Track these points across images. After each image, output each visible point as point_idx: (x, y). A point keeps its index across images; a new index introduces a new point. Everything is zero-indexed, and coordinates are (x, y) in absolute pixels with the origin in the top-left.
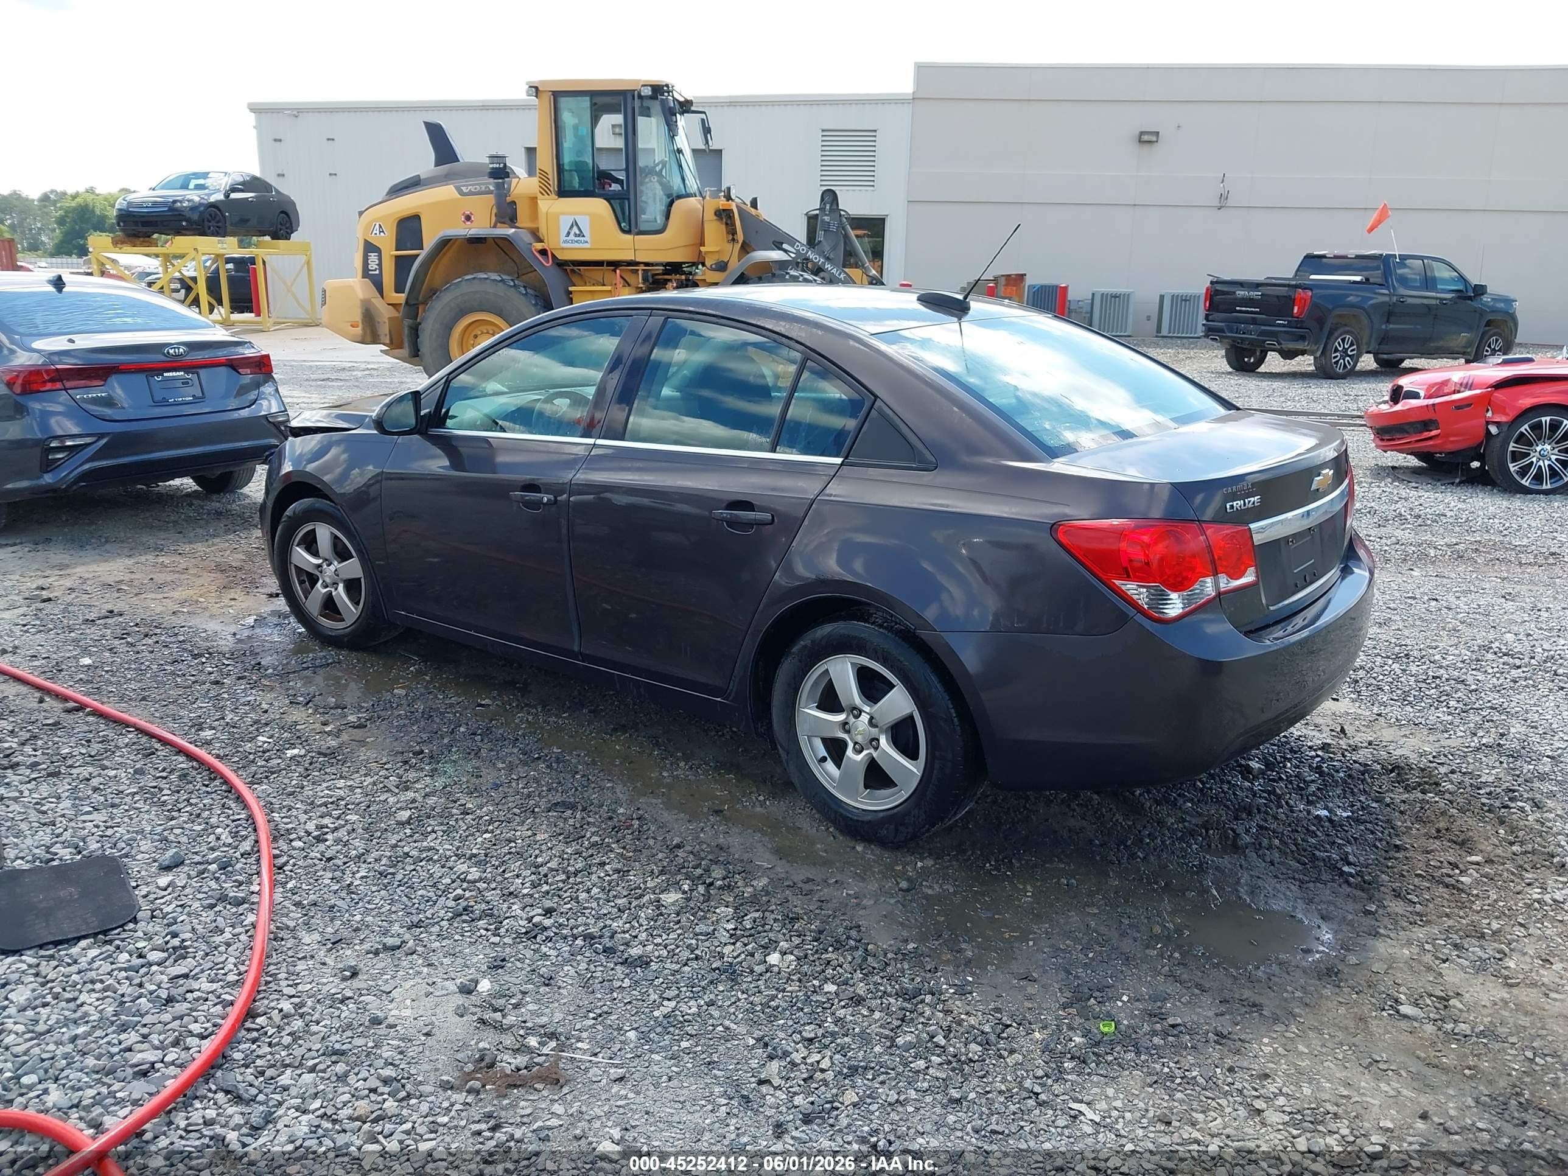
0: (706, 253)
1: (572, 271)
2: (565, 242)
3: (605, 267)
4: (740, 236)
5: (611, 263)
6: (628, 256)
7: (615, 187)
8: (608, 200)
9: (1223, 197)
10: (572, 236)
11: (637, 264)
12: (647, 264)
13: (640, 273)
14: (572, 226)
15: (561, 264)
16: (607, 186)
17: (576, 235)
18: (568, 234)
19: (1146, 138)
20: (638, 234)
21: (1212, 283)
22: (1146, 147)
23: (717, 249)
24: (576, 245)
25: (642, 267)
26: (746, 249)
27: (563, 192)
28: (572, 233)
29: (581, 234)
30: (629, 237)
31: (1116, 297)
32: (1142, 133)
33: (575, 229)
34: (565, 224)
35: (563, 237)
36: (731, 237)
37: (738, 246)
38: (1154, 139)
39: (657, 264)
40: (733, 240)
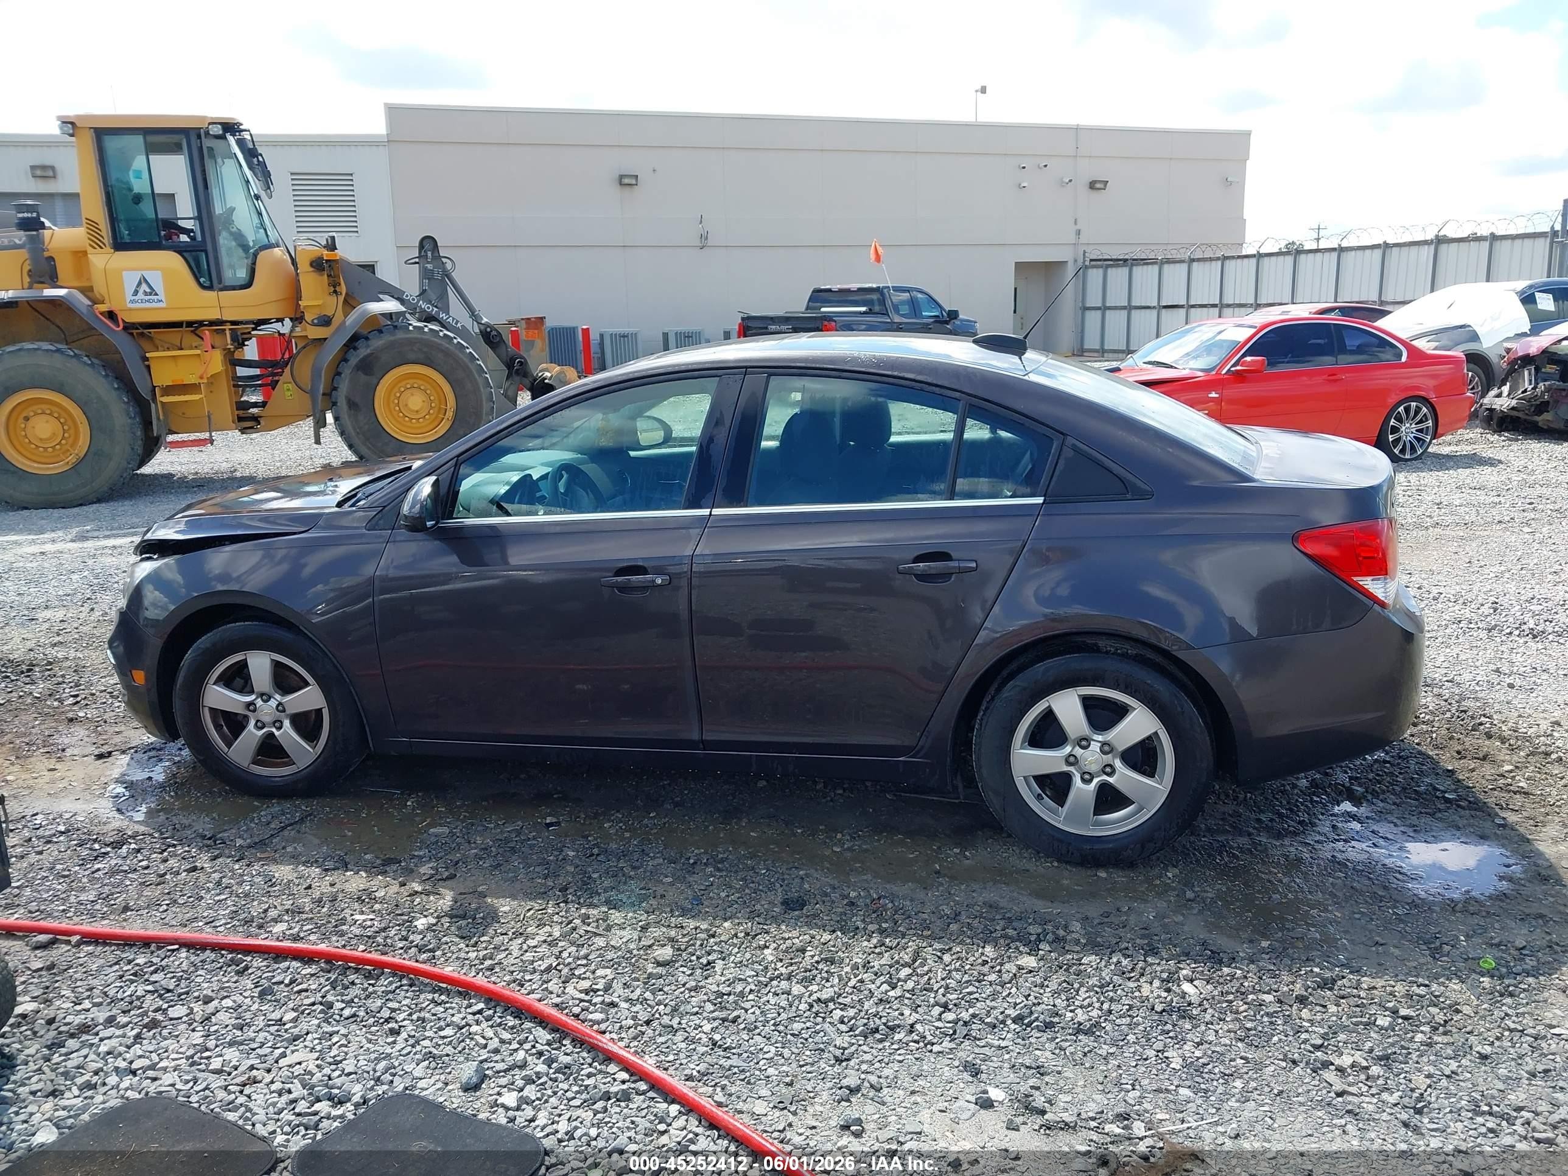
0: (305, 307)
1: (142, 334)
2: (132, 302)
3: (184, 328)
4: (343, 289)
5: (190, 324)
6: (214, 315)
7: (184, 238)
8: (180, 253)
9: (704, 237)
10: (141, 295)
11: (222, 322)
12: (233, 323)
13: (228, 332)
14: (140, 284)
15: (129, 327)
16: (175, 238)
17: (146, 293)
18: (136, 293)
19: (626, 181)
20: (221, 290)
21: (743, 319)
22: (627, 189)
23: (320, 302)
24: (148, 305)
25: (228, 327)
26: (350, 303)
27: (119, 246)
28: (141, 291)
29: (153, 292)
30: (211, 295)
31: (624, 336)
32: (621, 177)
33: (144, 287)
34: (130, 281)
35: (129, 296)
36: (332, 289)
37: (341, 298)
38: (634, 182)
39: (247, 323)
40: (335, 292)
